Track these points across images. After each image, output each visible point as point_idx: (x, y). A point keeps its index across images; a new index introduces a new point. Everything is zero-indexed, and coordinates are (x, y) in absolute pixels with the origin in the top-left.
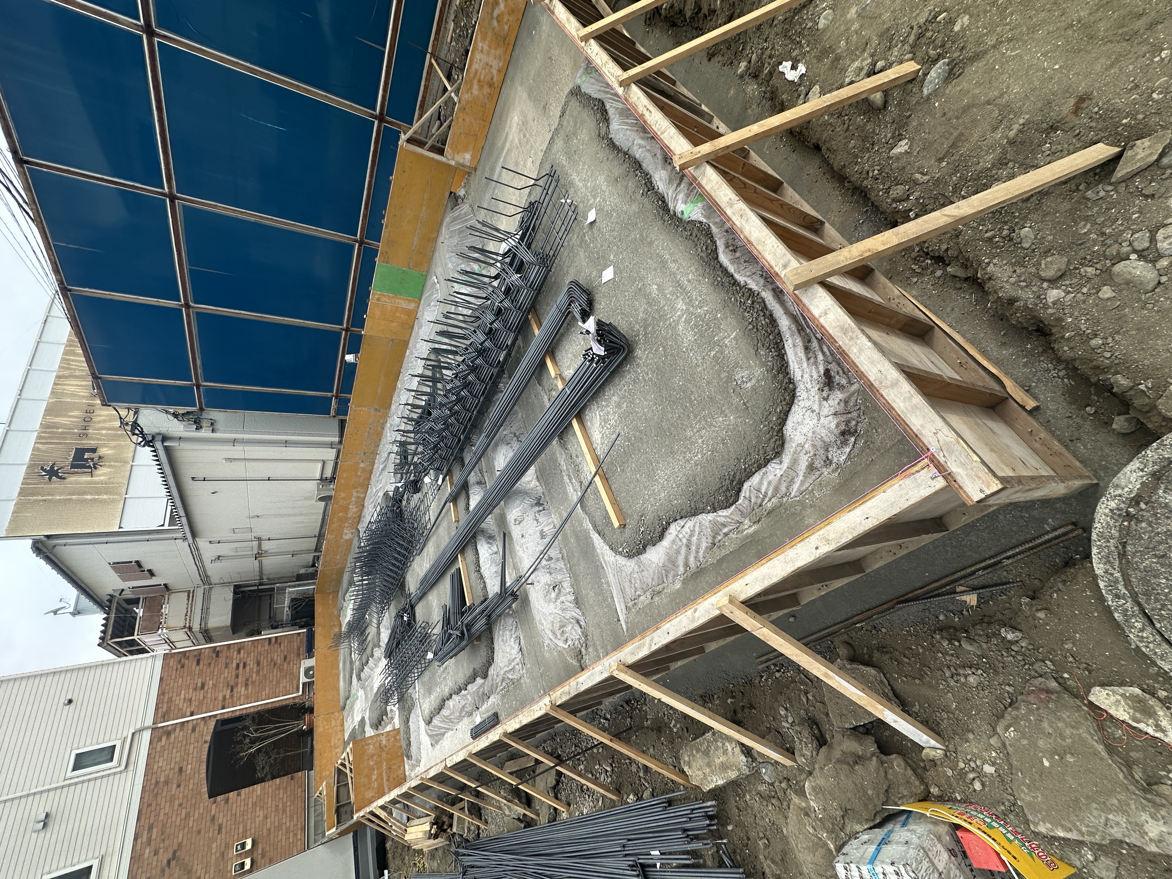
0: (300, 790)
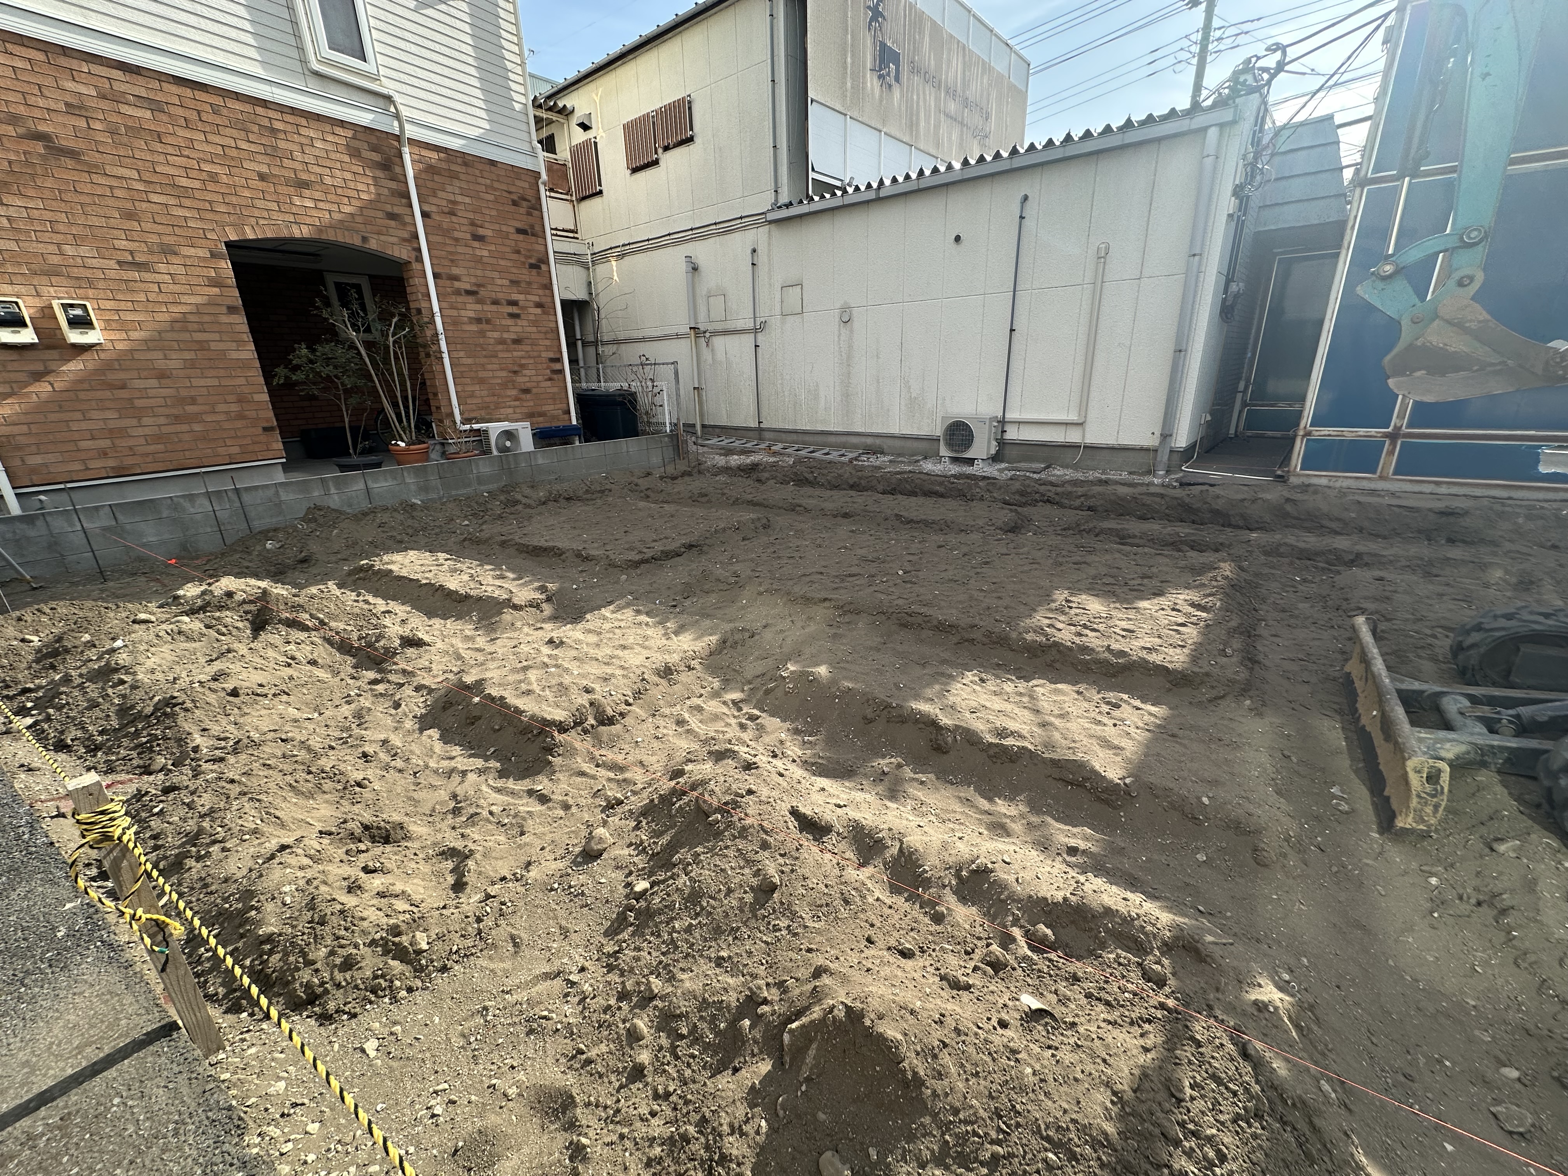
0: (235, 450)
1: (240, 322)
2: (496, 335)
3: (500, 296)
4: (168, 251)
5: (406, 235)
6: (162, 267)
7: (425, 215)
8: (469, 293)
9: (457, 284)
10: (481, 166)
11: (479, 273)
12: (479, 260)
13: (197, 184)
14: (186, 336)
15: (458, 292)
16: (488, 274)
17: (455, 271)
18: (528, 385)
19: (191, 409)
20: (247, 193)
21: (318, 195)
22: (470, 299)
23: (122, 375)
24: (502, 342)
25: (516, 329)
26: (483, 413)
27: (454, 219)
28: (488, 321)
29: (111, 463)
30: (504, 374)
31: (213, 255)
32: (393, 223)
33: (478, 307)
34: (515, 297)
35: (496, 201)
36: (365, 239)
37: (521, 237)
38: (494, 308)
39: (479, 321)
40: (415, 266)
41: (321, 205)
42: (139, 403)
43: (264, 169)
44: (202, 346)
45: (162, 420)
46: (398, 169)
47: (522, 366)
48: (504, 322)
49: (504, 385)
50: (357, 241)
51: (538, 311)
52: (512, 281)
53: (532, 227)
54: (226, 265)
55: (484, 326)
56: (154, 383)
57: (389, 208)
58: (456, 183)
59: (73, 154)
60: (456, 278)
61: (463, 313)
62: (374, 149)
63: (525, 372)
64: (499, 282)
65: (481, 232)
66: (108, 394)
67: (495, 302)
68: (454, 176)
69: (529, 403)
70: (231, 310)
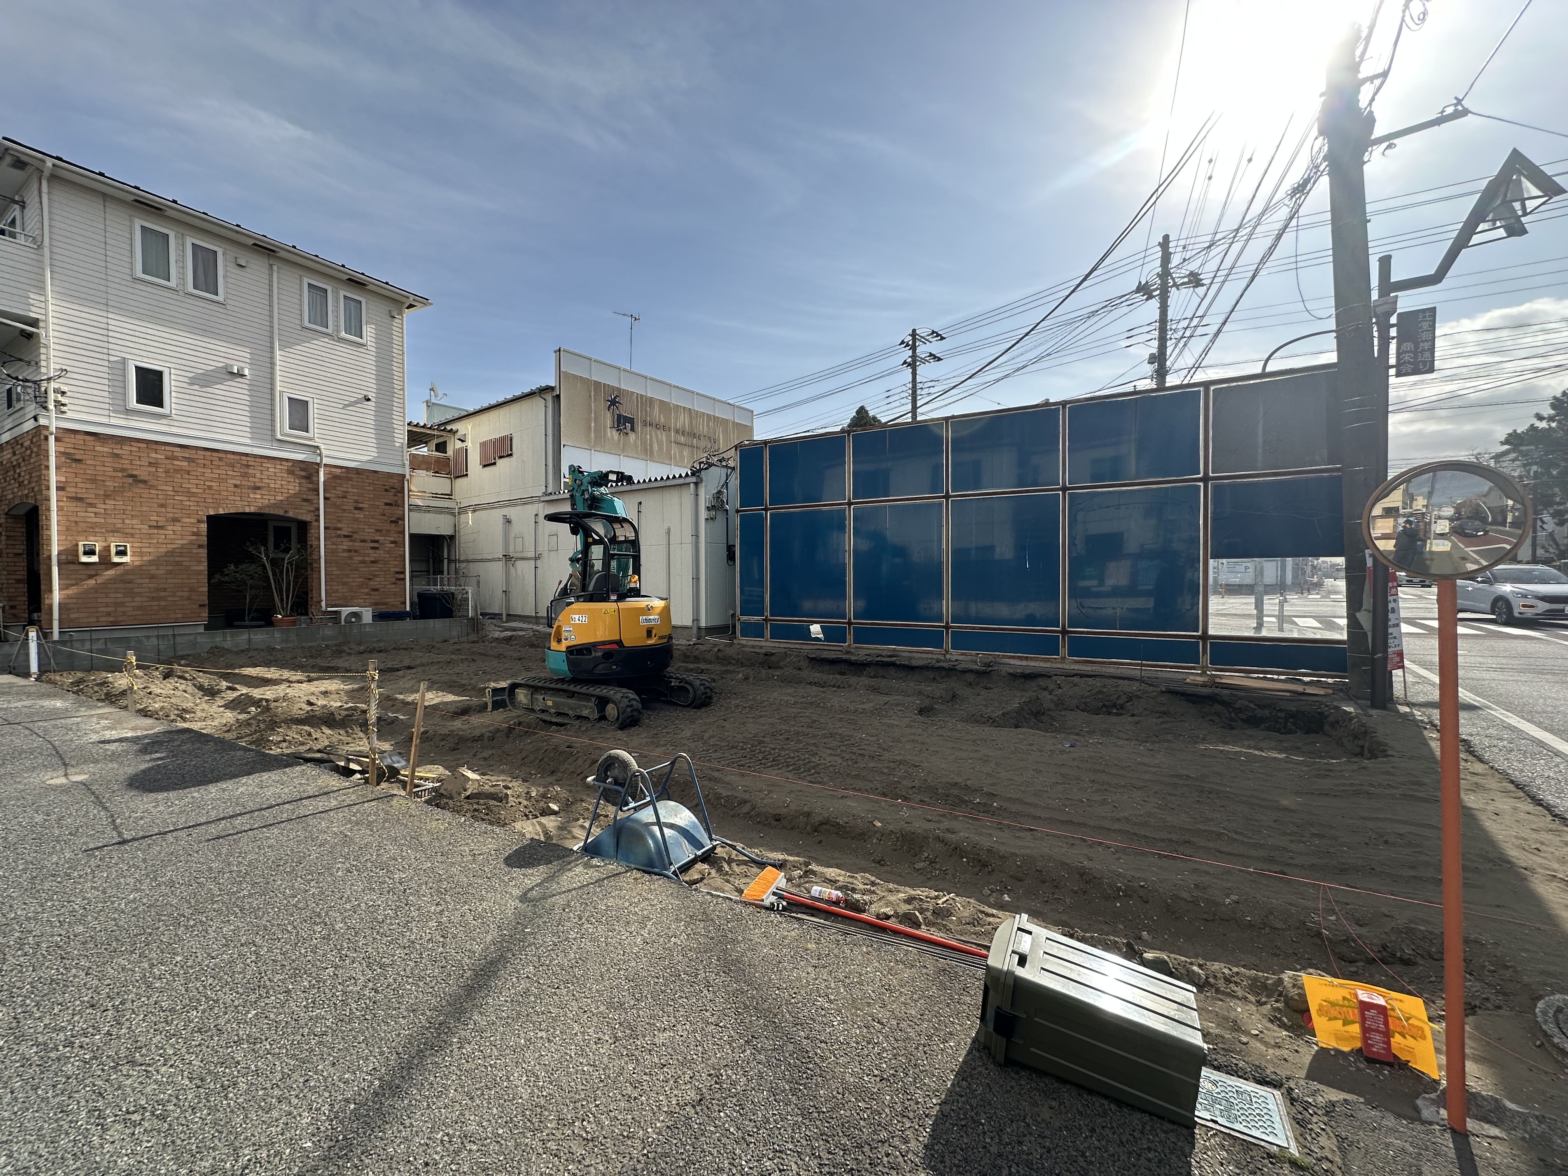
1: (204, 552)
2: (360, 558)
3: (366, 538)
4: (175, 520)
5: (312, 509)
6: (170, 528)
7: (325, 498)
8: (345, 536)
9: (339, 532)
10: (368, 474)
11: (355, 526)
12: (357, 520)
13: (201, 491)
14: (172, 559)
15: (339, 536)
16: (361, 526)
17: (339, 525)
18: (378, 587)
19: (162, 594)
20: (226, 493)
21: (264, 492)
22: (346, 539)
23: (132, 577)
24: (363, 562)
25: (374, 555)
26: (341, 602)
27: (345, 500)
28: (356, 551)
29: (111, 619)
30: (362, 580)
31: (199, 521)
32: (305, 504)
33: (351, 543)
34: (377, 538)
35: (374, 490)
36: (286, 512)
37: (387, 507)
38: (362, 544)
39: (350, 551)
40: (315, 524)
41: (265, 497)
42: (135, 590)
43: (238, 482)
44: (178, 563)
45: (145, 599)
46: (315, 479)
47: (376, 576)
48: (367, 552)
49: (360, 586)
50: (281, 513)
51: (393, 545)
52: (377, 530)
53: (396, 501)
54: (204, 527)
55: (353, 554)
56: (147, 581)
57: (305, 497)
58: (350, 482)
59: (144, 482)
60: (340, 529)
61: (340, 547)
62: (302, 470)
63: (377, 579)
64: (368, 530)
65: (361, 505)
66: (122, 586)
67: (363, 541)
68: (349, 479)
69: (376, 597)
70: (200, 546)
